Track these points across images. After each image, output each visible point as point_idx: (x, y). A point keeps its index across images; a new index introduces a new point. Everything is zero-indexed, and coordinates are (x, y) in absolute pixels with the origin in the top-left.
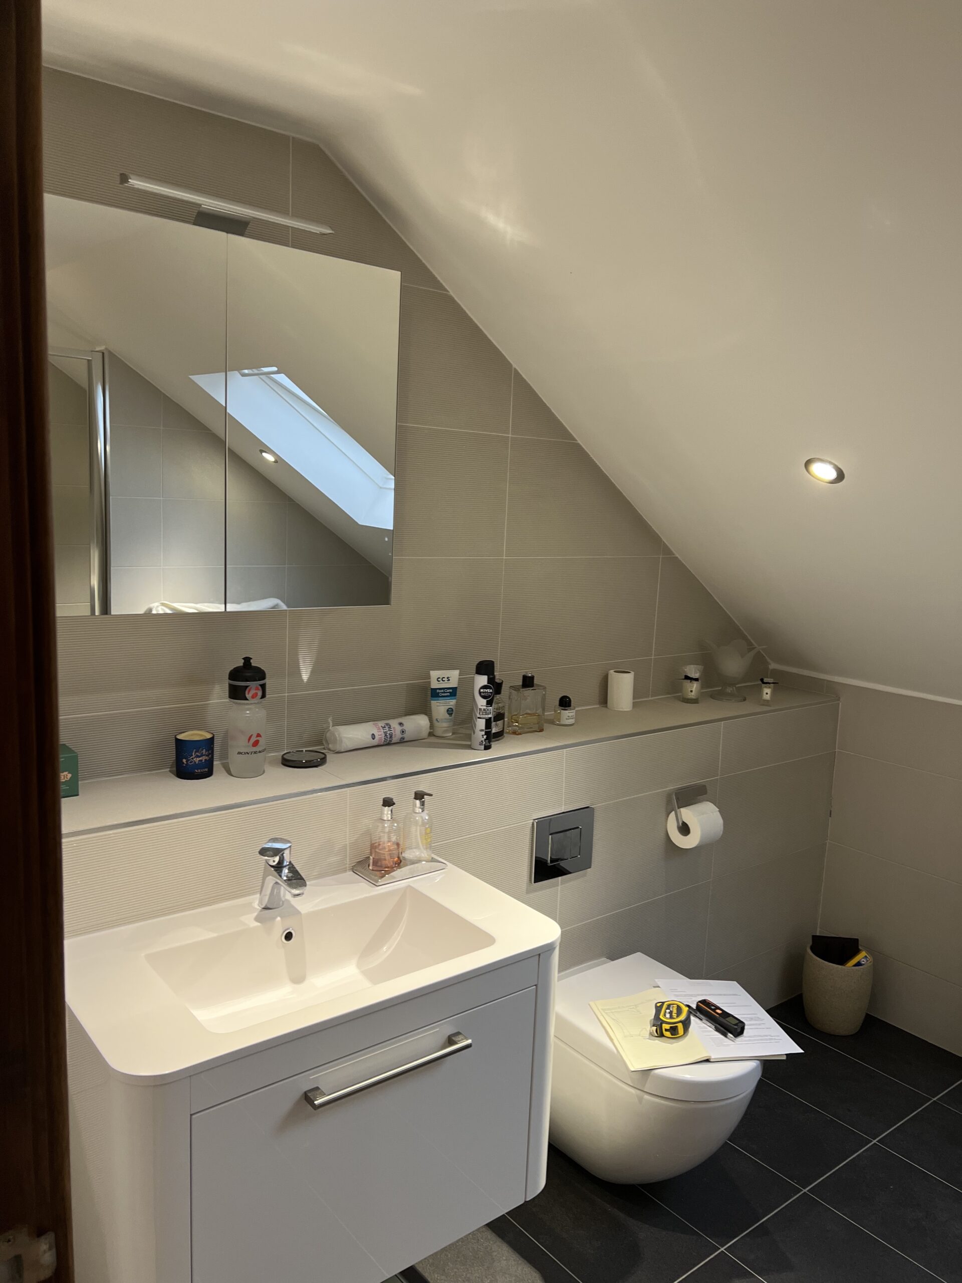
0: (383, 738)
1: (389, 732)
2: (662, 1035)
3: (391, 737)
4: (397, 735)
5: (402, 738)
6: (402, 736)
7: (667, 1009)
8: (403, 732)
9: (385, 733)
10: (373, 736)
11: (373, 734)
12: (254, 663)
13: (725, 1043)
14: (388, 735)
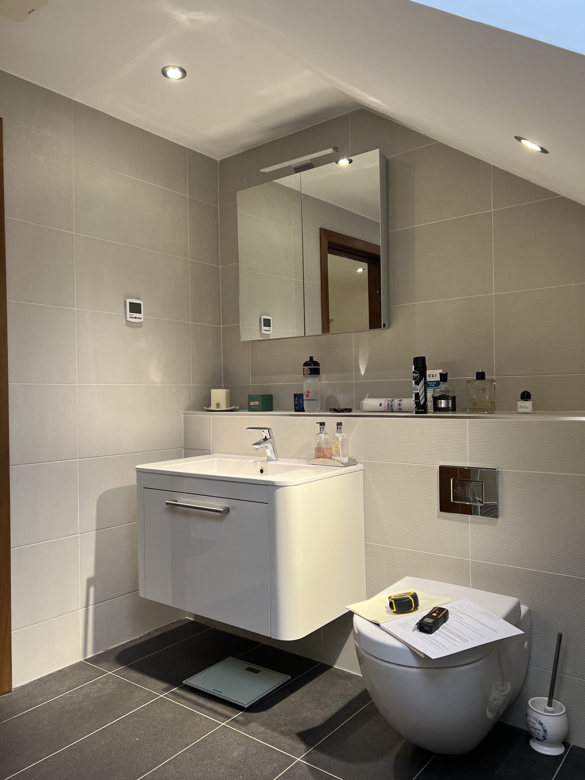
0: (386, 407)
1: (390, 404)
3: (392, 406)
4: (396, 407)
5: (399, 408)
6: (399, 407)
8: (400, 405)
9: (388, 404)
10: (381, 405)
11: (381, 404)
12: (314, 359)
14: (390, 405)
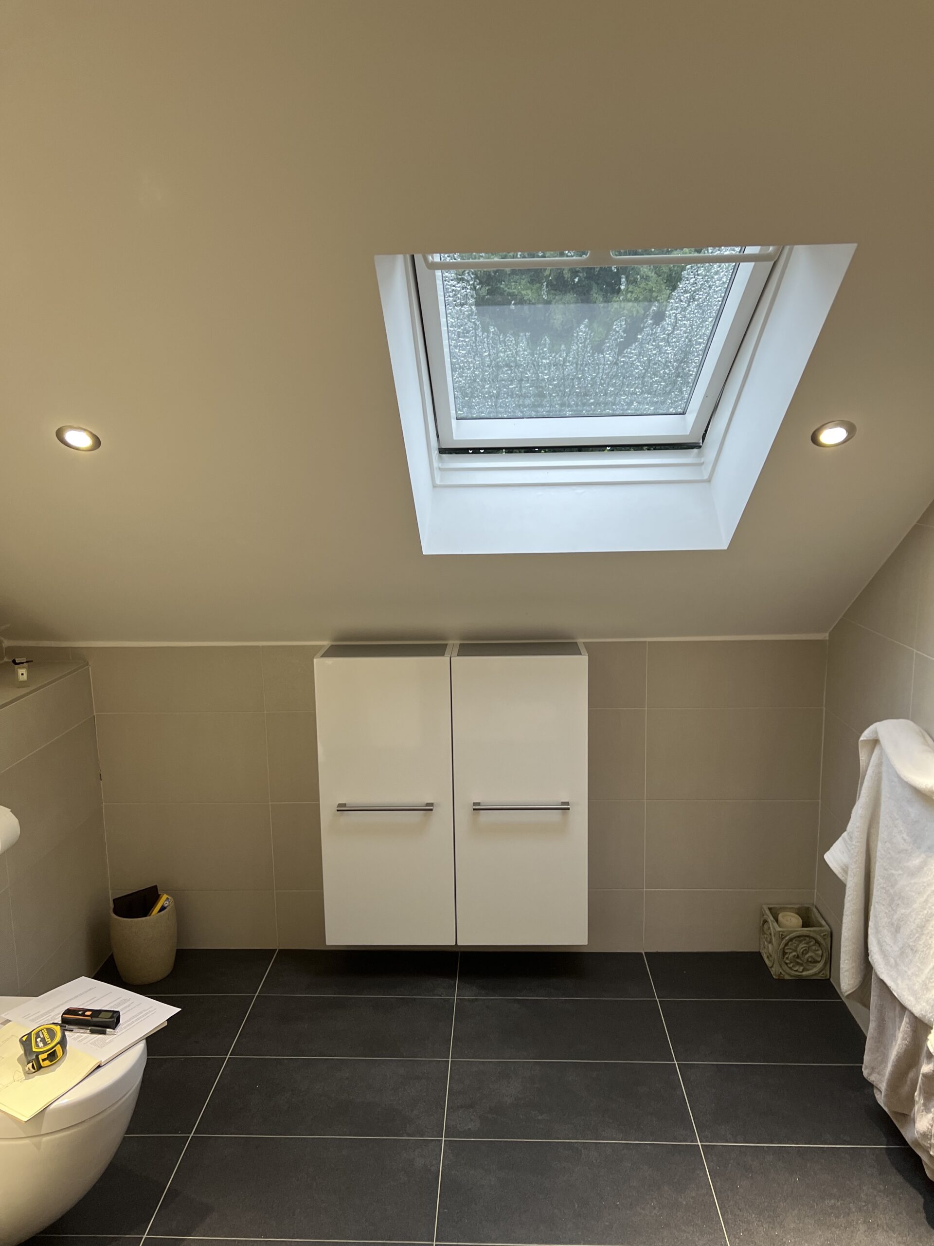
2: (40, 1067)
7: (36, 1039)
13: (107, 1041)
